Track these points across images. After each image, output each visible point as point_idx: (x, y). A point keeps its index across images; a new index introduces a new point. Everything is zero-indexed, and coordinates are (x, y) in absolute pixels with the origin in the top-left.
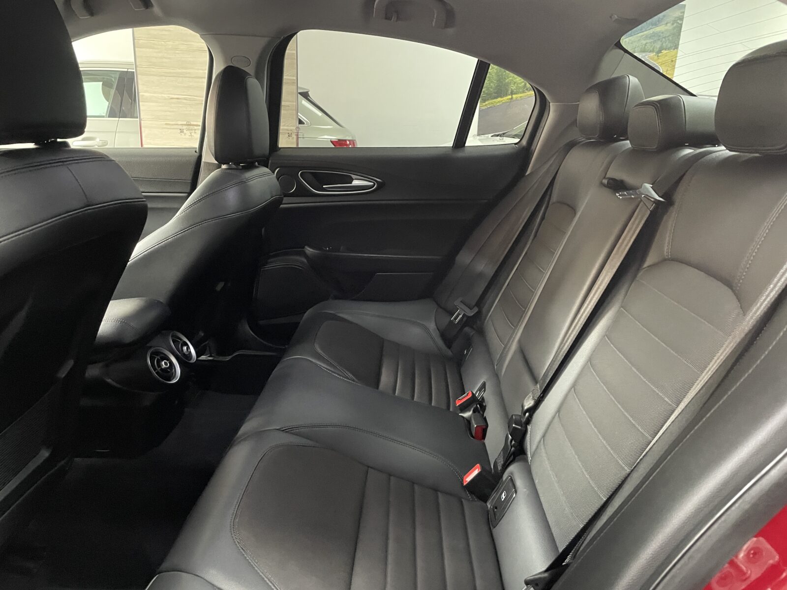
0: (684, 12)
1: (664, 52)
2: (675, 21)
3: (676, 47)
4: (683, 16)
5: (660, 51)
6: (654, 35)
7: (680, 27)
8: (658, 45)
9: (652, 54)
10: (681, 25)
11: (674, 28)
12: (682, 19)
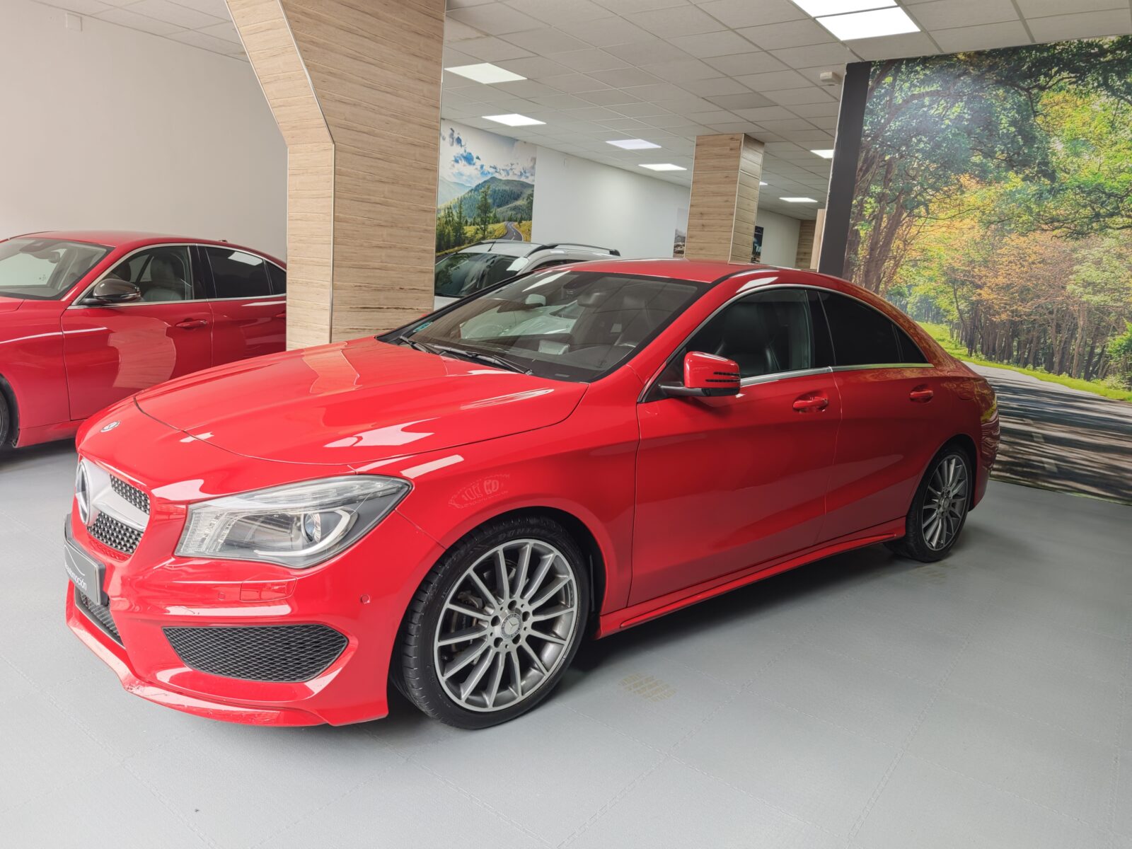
0: (533, 191)
1: (524, 222)
2: (528, 198)
3: (531, 219)
4: (533, 194)
5: (520, 222)
6: (515, 208)
7: (531, 203)
8: (519, 216)
9: (516, 223)
10: (532, 200)
11: (528, 203)
12: (532, 195)
